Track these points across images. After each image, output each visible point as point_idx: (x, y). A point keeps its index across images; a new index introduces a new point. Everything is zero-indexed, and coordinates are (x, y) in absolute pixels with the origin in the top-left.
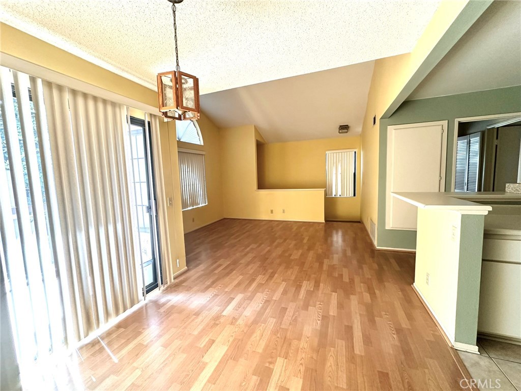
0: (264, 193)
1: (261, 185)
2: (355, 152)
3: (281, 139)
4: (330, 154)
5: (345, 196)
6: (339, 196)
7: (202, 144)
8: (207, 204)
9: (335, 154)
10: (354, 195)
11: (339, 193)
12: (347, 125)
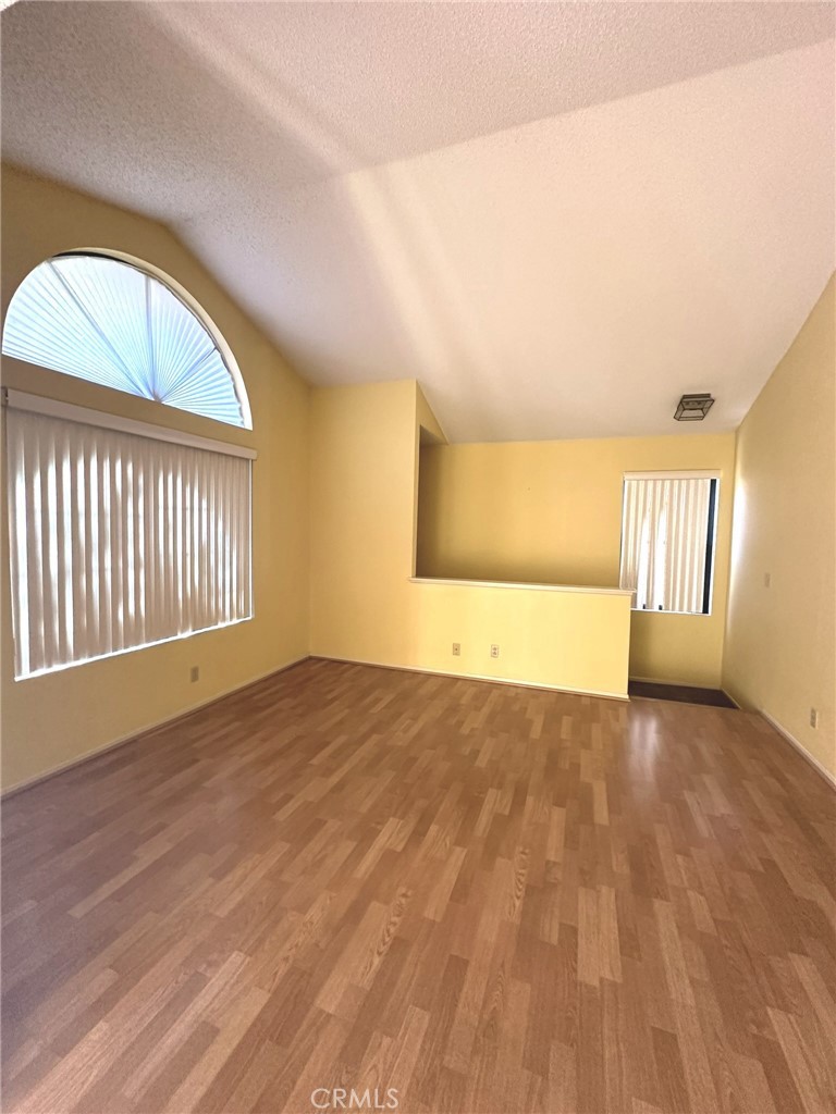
0: (433, 588)
1: (428, 565)
2: (713, 482)
3: (492, 432)
4: (634, 483)
5: (677, 611)
6: (656, 609)
7: (249, 425)
8: (250, 618)
9: (650, 484)
10: (705, 610)
11: (659, 600)
12: (708, 395)
